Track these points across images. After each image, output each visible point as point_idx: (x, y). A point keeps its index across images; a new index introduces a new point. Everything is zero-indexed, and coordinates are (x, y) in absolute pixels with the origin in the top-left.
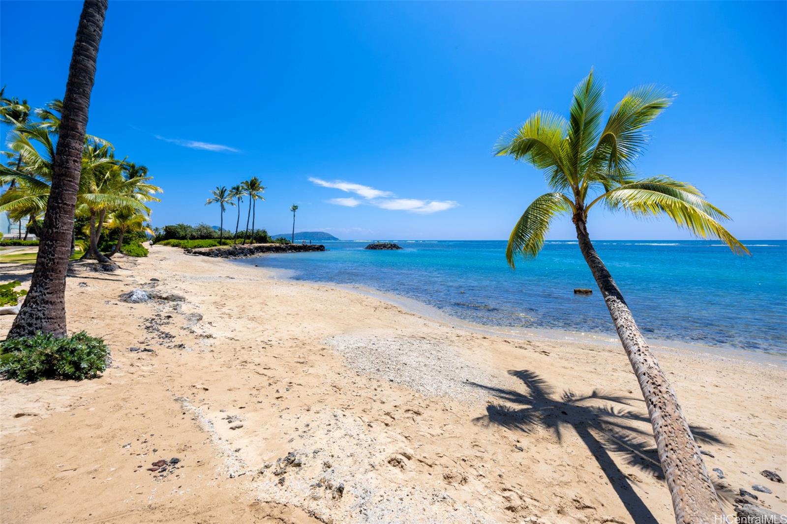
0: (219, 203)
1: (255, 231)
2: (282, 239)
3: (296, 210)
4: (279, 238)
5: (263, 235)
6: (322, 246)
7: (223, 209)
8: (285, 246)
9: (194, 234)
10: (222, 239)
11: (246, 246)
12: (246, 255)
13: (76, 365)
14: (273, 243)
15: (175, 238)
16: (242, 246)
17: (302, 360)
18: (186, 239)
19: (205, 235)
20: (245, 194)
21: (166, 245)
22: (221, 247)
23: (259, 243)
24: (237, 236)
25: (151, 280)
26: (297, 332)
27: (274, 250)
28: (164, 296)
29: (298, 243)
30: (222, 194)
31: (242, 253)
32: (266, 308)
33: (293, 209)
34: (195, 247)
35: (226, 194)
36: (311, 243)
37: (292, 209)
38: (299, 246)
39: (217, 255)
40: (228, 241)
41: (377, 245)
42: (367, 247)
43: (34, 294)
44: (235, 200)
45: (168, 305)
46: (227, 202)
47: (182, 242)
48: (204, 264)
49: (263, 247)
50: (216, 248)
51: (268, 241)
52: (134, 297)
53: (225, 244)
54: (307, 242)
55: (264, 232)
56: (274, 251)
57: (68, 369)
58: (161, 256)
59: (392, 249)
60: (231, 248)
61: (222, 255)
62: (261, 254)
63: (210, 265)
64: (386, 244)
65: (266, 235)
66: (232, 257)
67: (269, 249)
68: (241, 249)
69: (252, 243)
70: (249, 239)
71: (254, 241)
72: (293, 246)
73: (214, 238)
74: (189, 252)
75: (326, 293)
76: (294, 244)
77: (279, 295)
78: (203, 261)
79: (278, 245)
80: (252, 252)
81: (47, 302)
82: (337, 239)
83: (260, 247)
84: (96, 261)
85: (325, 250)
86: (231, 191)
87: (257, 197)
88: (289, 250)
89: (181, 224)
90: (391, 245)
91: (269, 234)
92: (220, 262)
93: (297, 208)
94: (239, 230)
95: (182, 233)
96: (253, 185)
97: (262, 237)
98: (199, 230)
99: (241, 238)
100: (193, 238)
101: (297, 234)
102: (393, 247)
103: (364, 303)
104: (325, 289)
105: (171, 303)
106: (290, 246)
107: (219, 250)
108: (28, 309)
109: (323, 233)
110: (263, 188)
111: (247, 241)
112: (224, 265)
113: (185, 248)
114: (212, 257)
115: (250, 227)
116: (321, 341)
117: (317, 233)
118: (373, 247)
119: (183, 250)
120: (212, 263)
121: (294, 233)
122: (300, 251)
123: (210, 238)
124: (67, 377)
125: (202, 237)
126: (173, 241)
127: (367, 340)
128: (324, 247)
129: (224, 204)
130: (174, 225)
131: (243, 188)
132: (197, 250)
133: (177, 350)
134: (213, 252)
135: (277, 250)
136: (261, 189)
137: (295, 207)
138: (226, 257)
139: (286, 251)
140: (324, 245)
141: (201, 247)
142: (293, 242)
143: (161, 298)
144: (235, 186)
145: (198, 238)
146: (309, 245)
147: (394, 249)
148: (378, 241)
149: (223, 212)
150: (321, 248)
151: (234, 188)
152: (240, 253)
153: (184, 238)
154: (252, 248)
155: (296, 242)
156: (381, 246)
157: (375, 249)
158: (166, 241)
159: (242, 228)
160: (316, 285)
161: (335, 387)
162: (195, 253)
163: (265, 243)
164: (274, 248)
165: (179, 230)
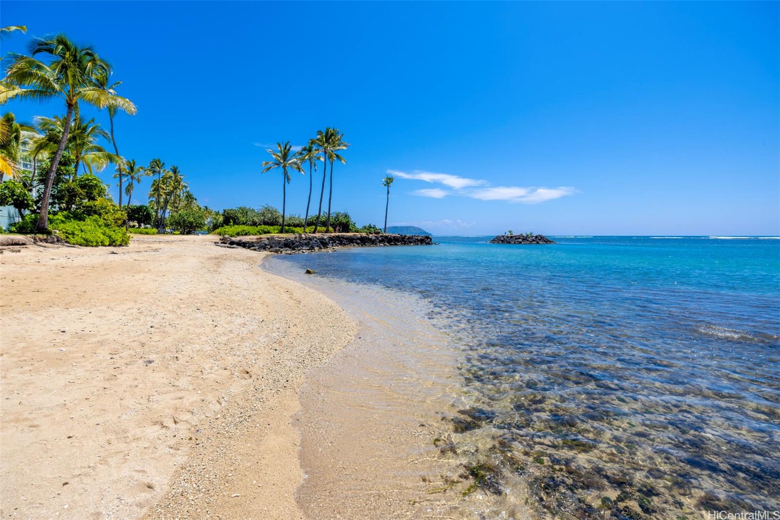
0: (281, 169)
1: (333, 215)
2: (371, 227)
3: (391, 184)
4: (367, 225)
5: (344, 221)
6: (427, 237)
7: (287, 178)
8: (375, 236)
9: (256, 219)
12: (312, 248)
14: (357, 232)
22: (278, 236)
23: (337, 232)
24: (305, 222)
27: (359, 241)
29: (392, 231)
30: (285, 153)
31: (307, 245)
33: (387, 183)
34: (236, 236)
37: (385, 183)
38: (394, 237)
41: (509, 238)
42: (493, 241)
46: (292, 166)
49: (343, 237)
50: (269, 236)
51: (350, 230)
55: (346, 216)
56: (358, 244)
59: (538, 243)
61: (271, 247)
65: (348, 221)
67: (351, 240)
68: (306, 239)
69: (327, 231)
70: (323, 225)
71: (330, 229)
72: (386, 237)
74: (225, 242)
76: (388, 235)
79: (364, 235)
80: (323, 244)
83: (338, 238)
85: (432, 244)
87: (336, 158)
88: (380, 242)
91: (353, 219)
93: (392, 182)
96: (329, 137)
97: (343, 223)
98: (261, 214)
106: (381, 236)
107: (271, 239)
111: (320, 228)
113: (222, 236)
114: (255, 250)
122: (395, 244)
123: (269, 224)
128: (431, 239)
129: (288, 169)
130: (235, 208)
134: (261, 242)
135: (363, 241)
137: (390, 179)
138: (276, 252)
139: (376, 244)
140: (431, 235)
141: (245, 235)
142: (385, 231)
146: (407, 234)
147: (541, 242)
149: (286, 183)
150: (427, 241)
154: (325, 237)
155: (389, 231)
159: (313, 213)
163: (348, 232)
164: (359, 239)
165: (239, 215)
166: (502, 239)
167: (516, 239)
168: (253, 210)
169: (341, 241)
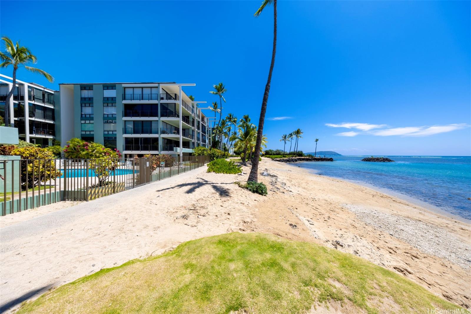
0: (284, 141)
1: (297, 152)
2: (310, 155)
3: (318, 141)
4: (309, 154)
6: (331, 159)
7: (285, 143)
8: (311, 158)
9: (274, 153)
10: (284, 155)
11: (293, 158)
12: (294, 162)
13: (262, 192)
14: (305, 157)
15: (269, 155)
16: (292, 158)
17: (332, 210)
18: (272, 155)
19: (278, 153)
20: (294, 136)
21: (265, 157)
22: (284, 158)
23: (299, 157)
24: (290, 154)
25: (265, 169)
26: (326, 198)
28: (272, 175)
29: (317, 157)
30: (285, 137)
31: (292, 161)
32: (308, 185)
34: (275, 158)
35: (287, 137)
36: (325, 157)
37: (315, 141)
39: (282, 161)
40: (286, 156)
41: (371, 159)
42: (363, 160)
43: (253, 171)
44: (290, 139)
45: (274, 178)
46: (287, 140)
47: (271, 156)
48: (279, 165)
49: (301, 158)
50: (282, 158)
52: (264, 174)
53: (285, 157)
54: (322, 156)
55: (302, 152)
57: (260, 192)
58: (265, 161)
59: (384, 161)
60: (288, 159)
61: (284, 161)
62: (300, 162)
63: (281, 165)
64: (379, 158)
65: (302, 153)
66: (288, 162)
67: (303, 159)
68: (291, 159)
69: (296, 157)
70: (295, 155)
71: (297, 156)
72: (315, 158)
73: (281, 155)
74: (273, 160)
75: (338, 183)
76: (316, 157)
77: (313, 180)
78: (278, 163)
79: (308, 158)
80: (296, 160)
81: (255, 173)
82: (341, 155)
83: (299, 159)
84: (251, 162)
85: (333, 161)
86: (289, 136)
87: (299, 137)
88: (313, 160)
89: (270, 149)
90: (384, 159)
91: (304, 153)
92: (283, 164)
94: (291, 151)
95: (270, 153)
96: (298, 132)
97: (300, 154)
98: (276, 151)
99: (292, 154)
100: (274, 154)
101: (318, 152)
102: (386, 160)
103: (364, 191)
104: (337, 181)
105: (275, 178)
106: (313, 158)
107: (283, 159)
108: (251, 174)
109: (331, 152)
110: (302, 133)
111: (294, 156)
112: (286, 165)
113: (272, 158)
115: (296, 150)
116: (340, 204)
117: (328, 152)
118: (367, 160)
119: (271, 159)
120: (281, 164)
121: (316, 151)
122: (319, 161)
123: (280, 155)
124: (260, 194)
125: (277, 154)
126: (268, 156)
127: (370, 210)
128: (333, 159)
129: (286, 141)
131: (293, 134)
132: (275, 159)
133: (282, 193)
134: (281, 160)
135: (307, 160)
136: (301, 134)
137: (317, 140)
140: (333, 158)
141: (277, 158)
142: (315, 156)
143: (270, 175)
144: (290, 133)
145: (276, 155)
146: (324, 158)
148: (372, 156)
150: (331, 160)
151: (290, 134)
152: (291, 161)
153: (271, 155)
155: (317, 156)
156: (375, 159)
157: (370, 161)
158: (265, 156)
159: (292, 150)
160: (331, 178)
161: (353, 225)
162: (275, 160)
163: (302, 157)
164: (306, 159)
165: (270, 152)
166: (367, 159)
167: (373, 159)
168: (273, 150)
169: (300, 160)
